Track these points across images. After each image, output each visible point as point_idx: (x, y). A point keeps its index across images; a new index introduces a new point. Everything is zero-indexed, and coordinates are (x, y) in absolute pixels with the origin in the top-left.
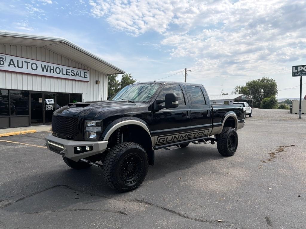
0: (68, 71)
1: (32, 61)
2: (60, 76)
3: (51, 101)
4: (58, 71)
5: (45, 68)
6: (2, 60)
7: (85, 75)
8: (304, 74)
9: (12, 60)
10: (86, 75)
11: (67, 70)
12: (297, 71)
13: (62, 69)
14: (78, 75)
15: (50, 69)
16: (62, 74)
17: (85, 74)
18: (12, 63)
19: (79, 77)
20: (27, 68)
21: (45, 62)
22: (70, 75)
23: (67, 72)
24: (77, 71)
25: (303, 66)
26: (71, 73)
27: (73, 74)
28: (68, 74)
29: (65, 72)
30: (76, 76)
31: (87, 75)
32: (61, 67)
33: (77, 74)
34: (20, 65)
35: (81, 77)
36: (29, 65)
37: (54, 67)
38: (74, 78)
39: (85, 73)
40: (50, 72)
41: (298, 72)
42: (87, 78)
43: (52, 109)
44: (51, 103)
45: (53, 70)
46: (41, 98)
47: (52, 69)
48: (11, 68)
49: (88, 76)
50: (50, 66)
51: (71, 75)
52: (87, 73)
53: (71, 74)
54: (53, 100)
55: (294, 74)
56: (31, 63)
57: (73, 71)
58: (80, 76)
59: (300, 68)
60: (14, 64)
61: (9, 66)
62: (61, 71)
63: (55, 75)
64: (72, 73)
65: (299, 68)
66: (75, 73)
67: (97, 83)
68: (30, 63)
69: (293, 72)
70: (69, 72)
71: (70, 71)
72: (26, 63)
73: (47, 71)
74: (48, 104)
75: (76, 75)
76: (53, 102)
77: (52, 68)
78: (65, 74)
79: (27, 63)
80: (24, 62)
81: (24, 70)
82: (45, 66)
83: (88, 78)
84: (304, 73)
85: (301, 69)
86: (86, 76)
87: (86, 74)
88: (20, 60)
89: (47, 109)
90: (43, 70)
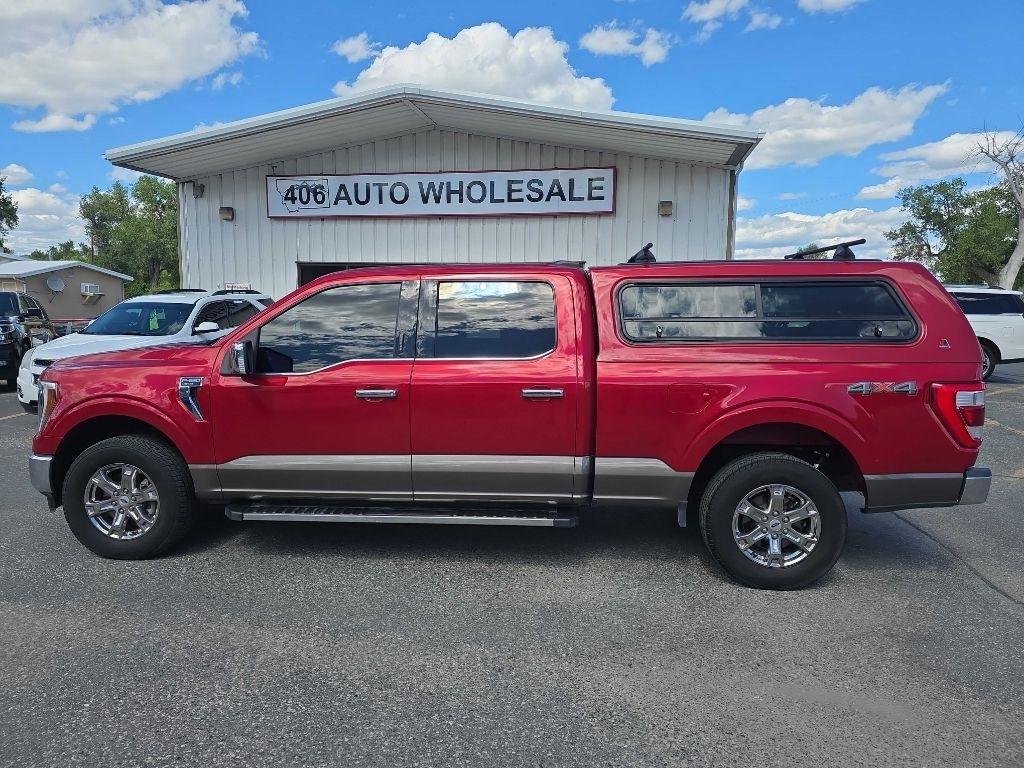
0: (514, 187)
1: (391, 180)
2: (487, 207)
4: (476, 192)
5: (431, 193)
6: (320, 193)
7: (591, 189)
9: (343, 187)
10: (596, 188)
11: (511, 182)
13: (492, 184)
14: (560, 194)
15: (450, 192)
16: (493, 200)
17: (590, 185)
18: (343, 194)
19: (563, 199)
20: (381, 202)
22: (521, 200)
23: (510, 191)
24: (556, 181)
26: (526, 191)
27: (535, 195)
28: (515, 196)
29: (501, 192)
30: (548, 199)
31: (601, 188)
32: (486, 179)
33: (556, 191)
34: (362, 197)
35: (572, 198)
36: (386, 191)
37: (461, 184)
38: (542, 207)
39: (592, 179)
40: (449, 201)
42: (602, 198)
45: (460, 192)
47: (455, 192)
48: (343, 208)
49: (608, 193)
51: (526, 199)
52: (602, 179)
53: (529, 197)
56: (389, 187)
57: (535, 185)
58: (567, 197)
60: (347, 198)
61: (336, 203)
62: (489, 192)
63: (466, 208)
64: (531, 193)
66: (545, 190)
67: (666, 212)
68: (387, 185)
70: (520, 191)
71: (524, 186)
72: (377, 188)
73: (437, 200)
75: (551, 194)
77: (455, 187)
78: (502, 201)
79: (380, 186)
80: (371, 185)
81: (373, 208)
82: (431, 185)
83: (609, 196)
86: (596, 193)
87: (597, 184)
88: (362, 181)
90: (425, 200)
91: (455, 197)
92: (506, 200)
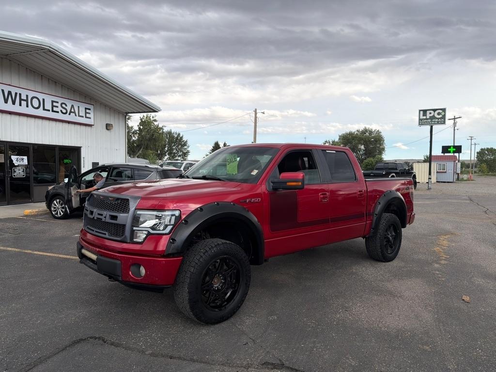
0: (55, 104)
2: (40, 112)
3: (23, 159)
4: (36, 103)
5: (10, 97)
7: (86, 113)
8: (436, 123)
10: (88, 113)
11: (53, 102)
12: (425, 117)
13: (44, 100)
14: (74, 112)
15: (21, 100)
16: (44, 109)
17: (86, 111)
19: (76, 115)
21: (9, 85)
22: (58, 112)
23: (53, 106)
24: (72, 106)
25: (435, 110)
26: (60, 108)
27: (64, 111)
28: (55, 109)
29: (48, 106)
30: (69, 114)
31: (90, 113)
32: (41, 96)
33: (73, 110)
35: (79, 116)
37: (27, 96)
38: (66, 117)
39: (86, 109)
40: (20, 105)
41: (427, 119)
42: (90, 118)
43: (24, 176)
44: (21, 163)
45: (27, 101)
46: (3, 155)
47: (24, 100)
49: (91, 115)
50: (20, 94)
51: (60, 112)
52: (90, 109)
54: (25, 158)
55: (421, 122)
57: (64, 106)
59: (430, 113)
62: (42, 104)
63: (30, 111)
64: (62, 109)
65: (428, 112)
66: (68, 109)
67: (108, 128)
69: (420, 119)
70: (57, 107)
71: (59, 105)
73: (14, 103)
74: (16, 164)
75: (71, 112)
76: (26, 162)
77: (23, 97)
78: (49, 110)
82: (10, 93)
83: (92, 118)
84: (435, 121)
85: (431, 115)
86: (88, 115)
87: (88, 111)
89: (14, 176)
90: (6, 101)
91: (24, 103)
92: (51, 110)
